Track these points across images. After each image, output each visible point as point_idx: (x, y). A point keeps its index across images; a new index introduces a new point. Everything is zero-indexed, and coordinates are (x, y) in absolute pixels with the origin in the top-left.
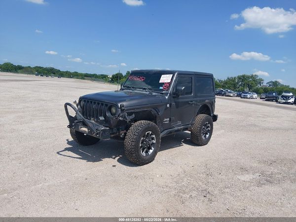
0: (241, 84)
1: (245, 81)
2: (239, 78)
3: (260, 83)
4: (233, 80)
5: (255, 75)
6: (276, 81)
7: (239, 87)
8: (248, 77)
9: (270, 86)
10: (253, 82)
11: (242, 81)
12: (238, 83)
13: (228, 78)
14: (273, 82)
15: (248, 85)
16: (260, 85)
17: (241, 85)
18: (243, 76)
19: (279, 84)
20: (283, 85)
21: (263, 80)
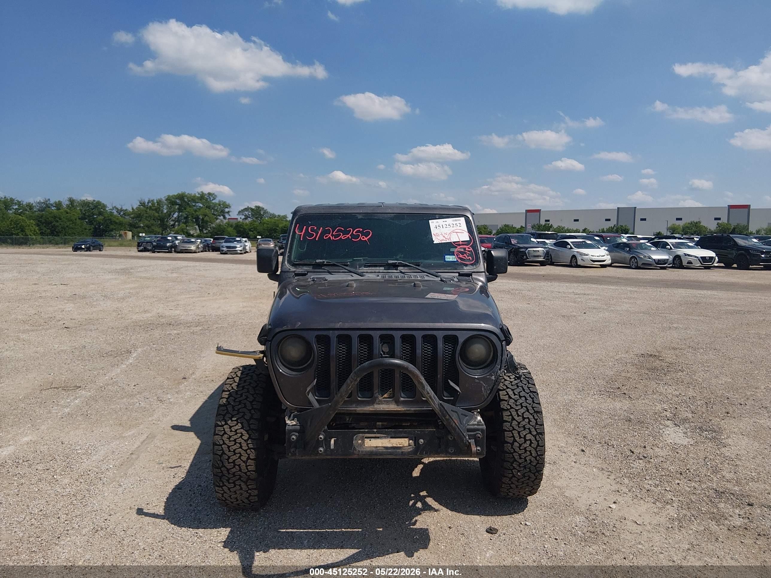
0: (178, 217)
1: (188, 209)
2: (171, 201)
3: (223, 213)
4: (156, 206)
5: (209, 194)
6: (259, 207)
7: (173, 225)
8: (194, 199)
9: (246, 219)
10: (207, 211)
11: (180, 210)
12: (169, 215)
13: (142, 204)
14: (252, 209)
15: (197, 219)
16: (225, 218)
17: (178, 220)
18: (181, 197)
19: (266, 212)
20: (274, 216)
21: (228, 206)
